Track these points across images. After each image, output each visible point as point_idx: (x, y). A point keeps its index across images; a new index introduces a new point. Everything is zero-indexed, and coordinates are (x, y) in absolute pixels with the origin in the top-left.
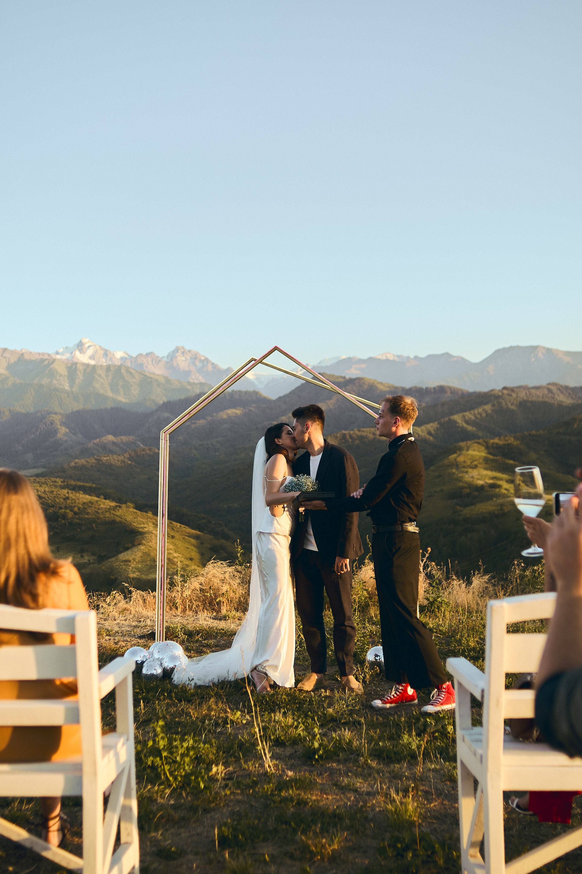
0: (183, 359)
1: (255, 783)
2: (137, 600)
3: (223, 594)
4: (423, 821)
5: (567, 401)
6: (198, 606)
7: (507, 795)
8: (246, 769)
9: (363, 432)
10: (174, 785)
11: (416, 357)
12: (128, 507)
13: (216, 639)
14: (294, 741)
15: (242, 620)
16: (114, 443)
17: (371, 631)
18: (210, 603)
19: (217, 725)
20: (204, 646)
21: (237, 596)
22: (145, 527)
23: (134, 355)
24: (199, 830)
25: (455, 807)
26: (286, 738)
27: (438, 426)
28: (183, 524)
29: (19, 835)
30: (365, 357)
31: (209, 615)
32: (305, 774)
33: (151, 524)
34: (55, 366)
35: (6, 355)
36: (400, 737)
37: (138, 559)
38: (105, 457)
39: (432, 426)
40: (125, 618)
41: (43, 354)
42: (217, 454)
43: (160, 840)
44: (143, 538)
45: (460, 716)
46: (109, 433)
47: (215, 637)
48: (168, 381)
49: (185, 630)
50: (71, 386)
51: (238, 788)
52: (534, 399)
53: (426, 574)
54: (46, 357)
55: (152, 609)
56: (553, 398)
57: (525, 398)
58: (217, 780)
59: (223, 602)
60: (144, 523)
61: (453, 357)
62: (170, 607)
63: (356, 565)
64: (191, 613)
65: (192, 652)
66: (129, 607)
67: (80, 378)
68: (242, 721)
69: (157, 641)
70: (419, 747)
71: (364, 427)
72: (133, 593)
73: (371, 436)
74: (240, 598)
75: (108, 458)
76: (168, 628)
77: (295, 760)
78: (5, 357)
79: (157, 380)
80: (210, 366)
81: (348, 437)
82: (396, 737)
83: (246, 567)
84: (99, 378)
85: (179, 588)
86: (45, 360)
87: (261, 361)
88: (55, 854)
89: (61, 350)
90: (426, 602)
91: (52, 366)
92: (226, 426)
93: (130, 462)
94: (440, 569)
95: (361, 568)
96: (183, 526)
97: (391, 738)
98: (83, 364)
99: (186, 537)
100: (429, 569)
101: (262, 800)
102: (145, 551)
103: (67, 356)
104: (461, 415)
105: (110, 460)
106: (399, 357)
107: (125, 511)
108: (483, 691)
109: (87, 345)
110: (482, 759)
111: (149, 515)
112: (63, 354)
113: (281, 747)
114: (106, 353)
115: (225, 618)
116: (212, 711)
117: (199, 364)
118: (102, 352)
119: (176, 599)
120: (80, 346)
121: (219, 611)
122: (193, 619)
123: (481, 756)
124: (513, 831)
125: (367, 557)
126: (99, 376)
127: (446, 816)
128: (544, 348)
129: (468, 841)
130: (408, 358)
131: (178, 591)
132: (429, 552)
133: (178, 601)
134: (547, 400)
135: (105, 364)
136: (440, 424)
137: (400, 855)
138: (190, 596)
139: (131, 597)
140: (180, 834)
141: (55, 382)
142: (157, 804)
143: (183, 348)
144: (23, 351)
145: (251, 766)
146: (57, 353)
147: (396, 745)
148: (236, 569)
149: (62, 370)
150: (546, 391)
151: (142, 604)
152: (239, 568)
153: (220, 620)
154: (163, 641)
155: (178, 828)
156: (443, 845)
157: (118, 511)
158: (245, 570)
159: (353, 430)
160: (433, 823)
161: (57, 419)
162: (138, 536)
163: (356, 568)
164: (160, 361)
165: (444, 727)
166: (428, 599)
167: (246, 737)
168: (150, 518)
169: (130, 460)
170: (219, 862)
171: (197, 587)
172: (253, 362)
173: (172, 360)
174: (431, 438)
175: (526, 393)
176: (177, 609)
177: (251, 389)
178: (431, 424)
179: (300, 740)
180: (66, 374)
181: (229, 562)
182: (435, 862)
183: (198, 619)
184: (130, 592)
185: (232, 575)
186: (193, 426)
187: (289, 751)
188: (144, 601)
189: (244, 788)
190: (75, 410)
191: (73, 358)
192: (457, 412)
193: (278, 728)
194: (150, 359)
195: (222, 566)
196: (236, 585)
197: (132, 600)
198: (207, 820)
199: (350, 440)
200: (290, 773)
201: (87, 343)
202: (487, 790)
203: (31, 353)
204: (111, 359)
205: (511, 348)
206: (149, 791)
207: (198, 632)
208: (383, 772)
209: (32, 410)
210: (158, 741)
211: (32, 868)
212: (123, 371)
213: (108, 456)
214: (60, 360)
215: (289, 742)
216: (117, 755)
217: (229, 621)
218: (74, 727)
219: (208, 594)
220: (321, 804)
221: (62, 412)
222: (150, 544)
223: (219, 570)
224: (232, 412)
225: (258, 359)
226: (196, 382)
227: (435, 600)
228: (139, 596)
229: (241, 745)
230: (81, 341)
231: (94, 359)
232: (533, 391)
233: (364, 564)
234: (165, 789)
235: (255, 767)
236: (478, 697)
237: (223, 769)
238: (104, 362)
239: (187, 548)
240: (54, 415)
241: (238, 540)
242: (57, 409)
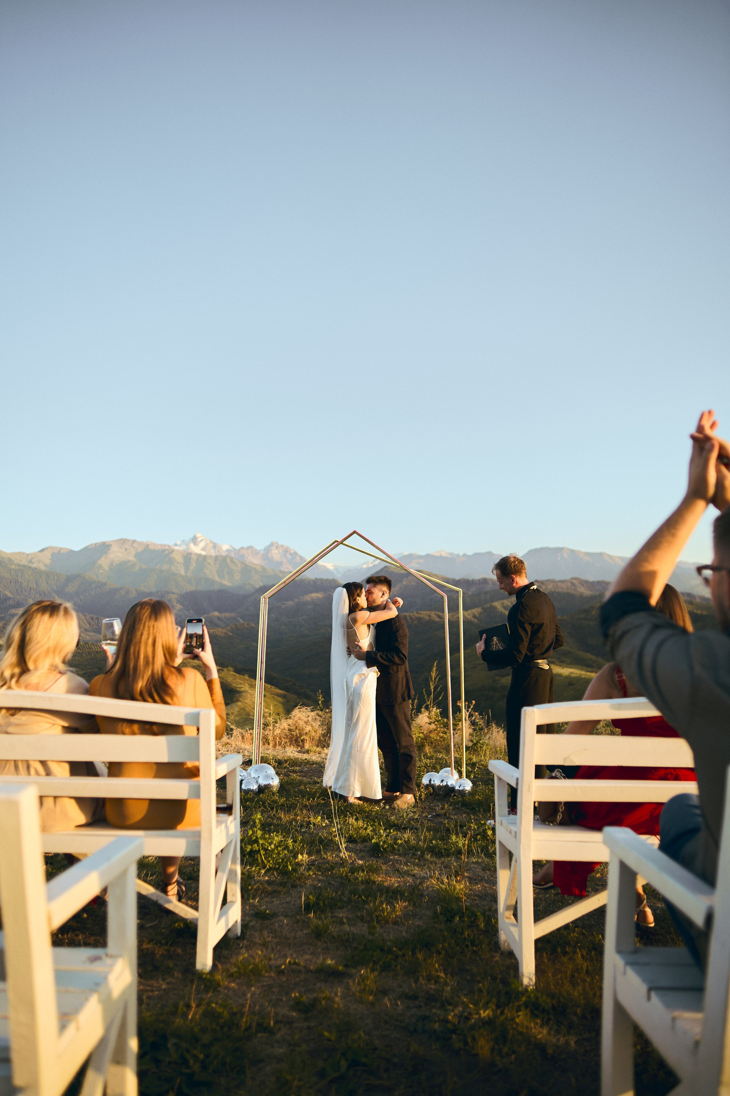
0: (277, 552)
1: (332, 868)
2: (237, 736)
3: (306, 733)
4: (467, 898)
5: (586, 592)
6: (286, 743)
7: (537, 865)
8: (325, 858)
9: (421, 614)
10: (268, 866)
11: (464, 555)
12: (229, 670)
13: (300, 767)
14: (363, 839)
15: (321, 754)
16: (219, 618)
17: (426, 763)
18: (296, 741)
19: (302, 826)
20: (291, 772)
21: (318, 735)
22: (242, 687)
23: (237, 547)
24: (288, 899)
25: (494, 888)
26: (357, 836)
27: (482, 611)
28: (273, 685)
29: (148, 890)
30: (423, 553)
31: (295, 749)
32: (373, 862)
33: (247, 685)
34: (174, 555)
35: (135, 545)
36: (449, 838)
37: (235, 713)
38: (211, 629)
39: (476, 611)
40: (228, 749)
41: (165, 546)
42: (302, 629)
43: (257, 905)
44: (240, 696)
45: (499, 806)
46: (215, 611)
47: (300, 766)
48: (264, 569)
49: (276, 759)
50: (186, 572)
51: (319, 870)
52: (560, 590)
53: (471, 722)
54: (167, 548)
55: (249, 744)
56: (575, 590)
57: (553, 590)
58: (302, 865)
59: (306, 740)
60: (241, 684)
61: (494, 555)
62: (264, 743)
63: (414, 713)
64: (280, 748)
65: (281, 775)
66: (230, 742)
67: (193, 565)
68: (322, 824)
69: (254, 764)
70: (464, 845)
71: (421, 610)
72: (234, 731)
73: (427, 618)
74: (320, 737)
75: (214, 630)
76: (262, 757)
77: (364, 853)
78: (134, 547)
79: (255, 569)
80: (298, 559)
81: (408, 618)
82: (445, 838)
83: (325, 712)
84: (208, 566)
85: (271, 728)
86: (166, 550)
87: (342, 543)
88: (175, 906)
89: (179, 543)
90: (470, 744)
91: (171, 555)
92: (310, 607)
93: (231, 634)
94: (483, 718)
95: (418, 715)
96: (273, 687)
97: (442, 839)
98: (196, 554)
99: (275, 697)
100: (473, 718)
101: (338, 879)
102: (241, 707)
103: (183, 547)
104: (500, 602)
105: (215, 632)
106: (451, 554)
107: (226, 674)
108: (517, 779)
109: (200, 539)
110: (516, 835)
111: (246, 677)
112: (180, 546)
113: (353, 843)
114: (215, 546)
115: (308, 752)
116: (298, 816)
117: (289, 557)
118: (212, 545)
119: (269, 736)
120: (194, 540)
121: (303, 747)
122: (282, 752)
123: (516, 833)
124: (540, 907)
125: (424, 706)
126: (209, 564)
127: (486, 895)
128: (568, 549)
129: (504, 904)
130: (458, 555)
131: (270, 730)
132: (473, 704)
133: (270, 738)
134: (570, 591)
135: (214, 555)
136: (483, 609)
137: (450, 920)
138: (280, 734)
139: (232, 734)
140: (273, 902)
141: (173, 568)
142: (254, 880)
143: (277, 543)
144: (149, 542)
145: (329, 856)
146: (176, 545)
147: (446, 844)
148: (318, 714)
149: (179, 559)
150: (569, 585)
151: (241, 739)
152: (320, 713)
153: (304, 753)
154: (258, 763)
155: (271, 897)
156: (484, 914)
157: (221, 673)
158: (324, 714)
159: (413, 613)
160: (476, 900)
161: (173, 597)
162: (236, 694)
163: (414, 715)
164: (258, 553)
165: (485, 831)
166: (472, 741)
167: (325, 835)
168: (247, 680)
169: (231, 632)
170: (304, 922)
171: (286, 727)
172: (336, 543)
173: (267, 553)
174: (476, 621)
175: (553, 586)
176: (269, 744)
177: (330, 577)
178: (476, 609)
179: (369, 838)
180: (182, 561)
181: (312, 708)
182: (477, 926)
183: (286, 752)
184: (232, 730)
185: (314, 718)
186: (283, 606)
187: (359, 846)
188: (243, 737)
189: (324, 871)
190: (188, 591)
191: (188, 549)
192: (497, 600)
193: (351, 829)
194: (250, 551)
195: (306, 711)
196: (317, 726)
197: (233, 736)
198: (294, 893)
199: (410, 621)
200: (360, 862)
201: (199, 537)
202: (520, 859)
203: (155, 544)
204: (219, 551)
205: (542, 549)
206: (248, 870)
207: (286, 761)
208: (435, 863)
209: (154, 590)
210: (257, 831)
211: (156, 923)
212: (228, 560)
213: (214, 629)
214: (178, 551)
215: (360, 840)
216: (227, 827)
217: (311, 754)
218: (196, 801)
219: (295, 733)
220: (386, 884)
221: (178, 592)
222: (246, 701)
223: (304, 714)
224: (315, 595)
225: (339, 541)
226: (286, 570)
227: (478, 742)
228: (238, 733)
229: (321, 841)
230: (195, 536)
231: (205, 550)
232: (559, 584)
233: (420, 712)
234: (260, 869)
235: (333, 857)
236: (514, 785)
237: (306, 858)
238: (213, 553)
239: (276, 705)
240: (172, 595)
241: (320, 690)
242: (174, 590)
